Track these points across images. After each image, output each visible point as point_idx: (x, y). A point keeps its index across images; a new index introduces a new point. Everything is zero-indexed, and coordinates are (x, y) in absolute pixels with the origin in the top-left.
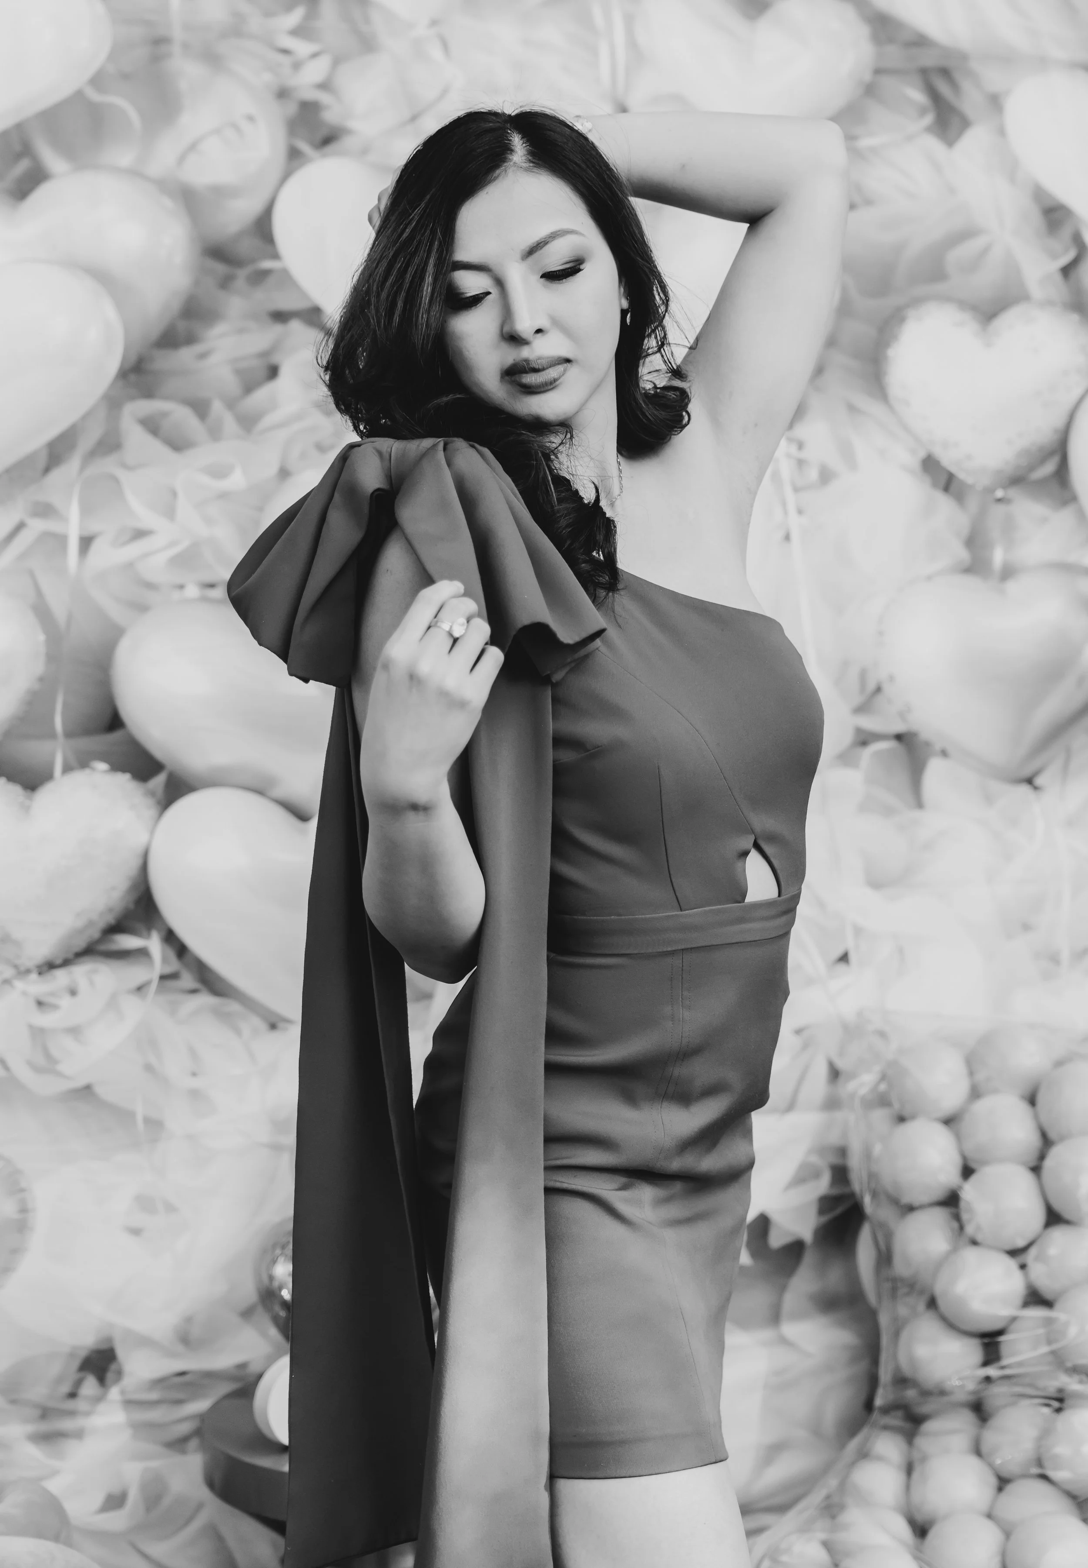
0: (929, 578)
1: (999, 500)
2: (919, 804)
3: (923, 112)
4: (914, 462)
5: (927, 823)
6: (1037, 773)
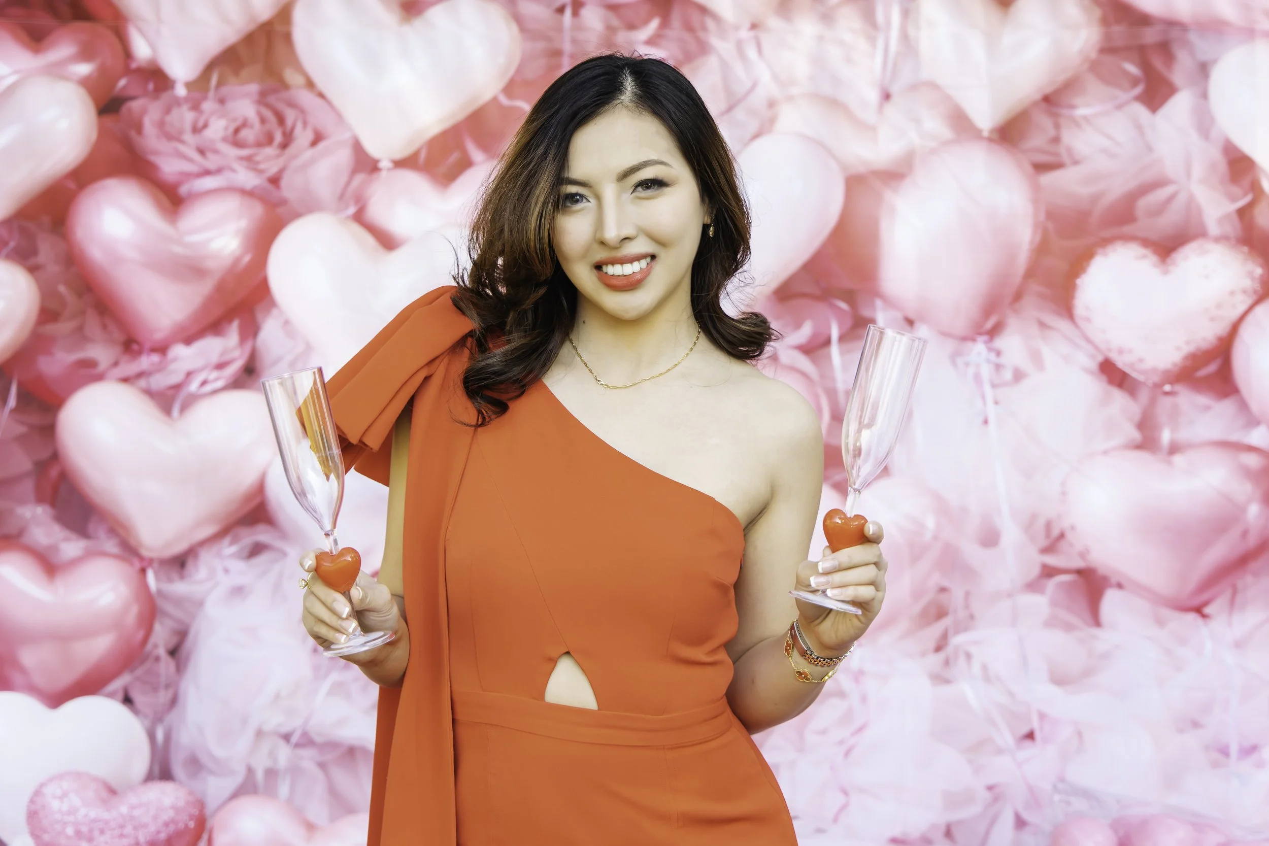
0: (1105, 452)
1: (1167, 393)
2: (1097, 623)
3: (1135, 82)
4: (1093, 365)
5: (1104, 639)
6: (1206, 603)
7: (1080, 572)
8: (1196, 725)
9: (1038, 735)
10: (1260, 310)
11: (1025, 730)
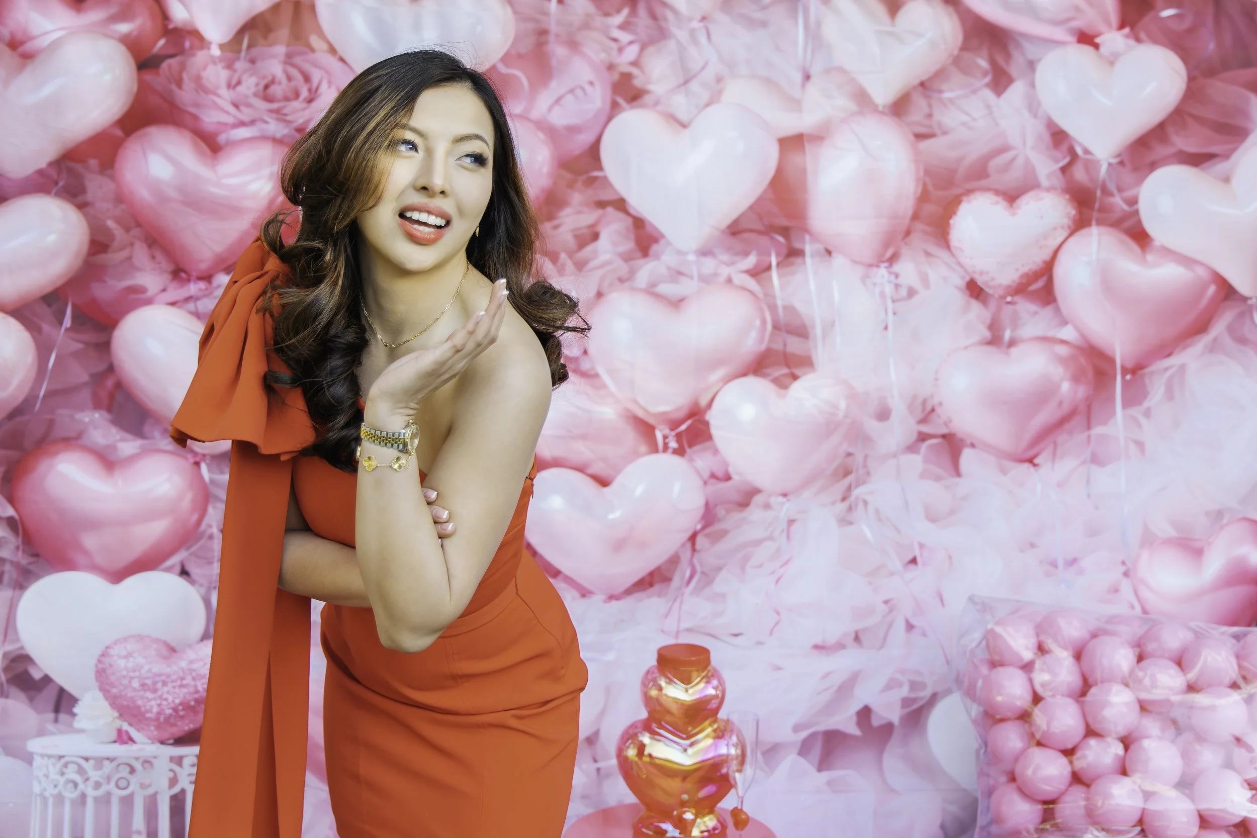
0: (966, 348)
1: (1009, 303)
2: (957, 473)
4: (962, 284)
5: (964, 485)
6: (1036, 456)
7: (944, 436)
8: (1033, 546)
9: (919, 560)
10: (1072, 240)
11: (910, 557)
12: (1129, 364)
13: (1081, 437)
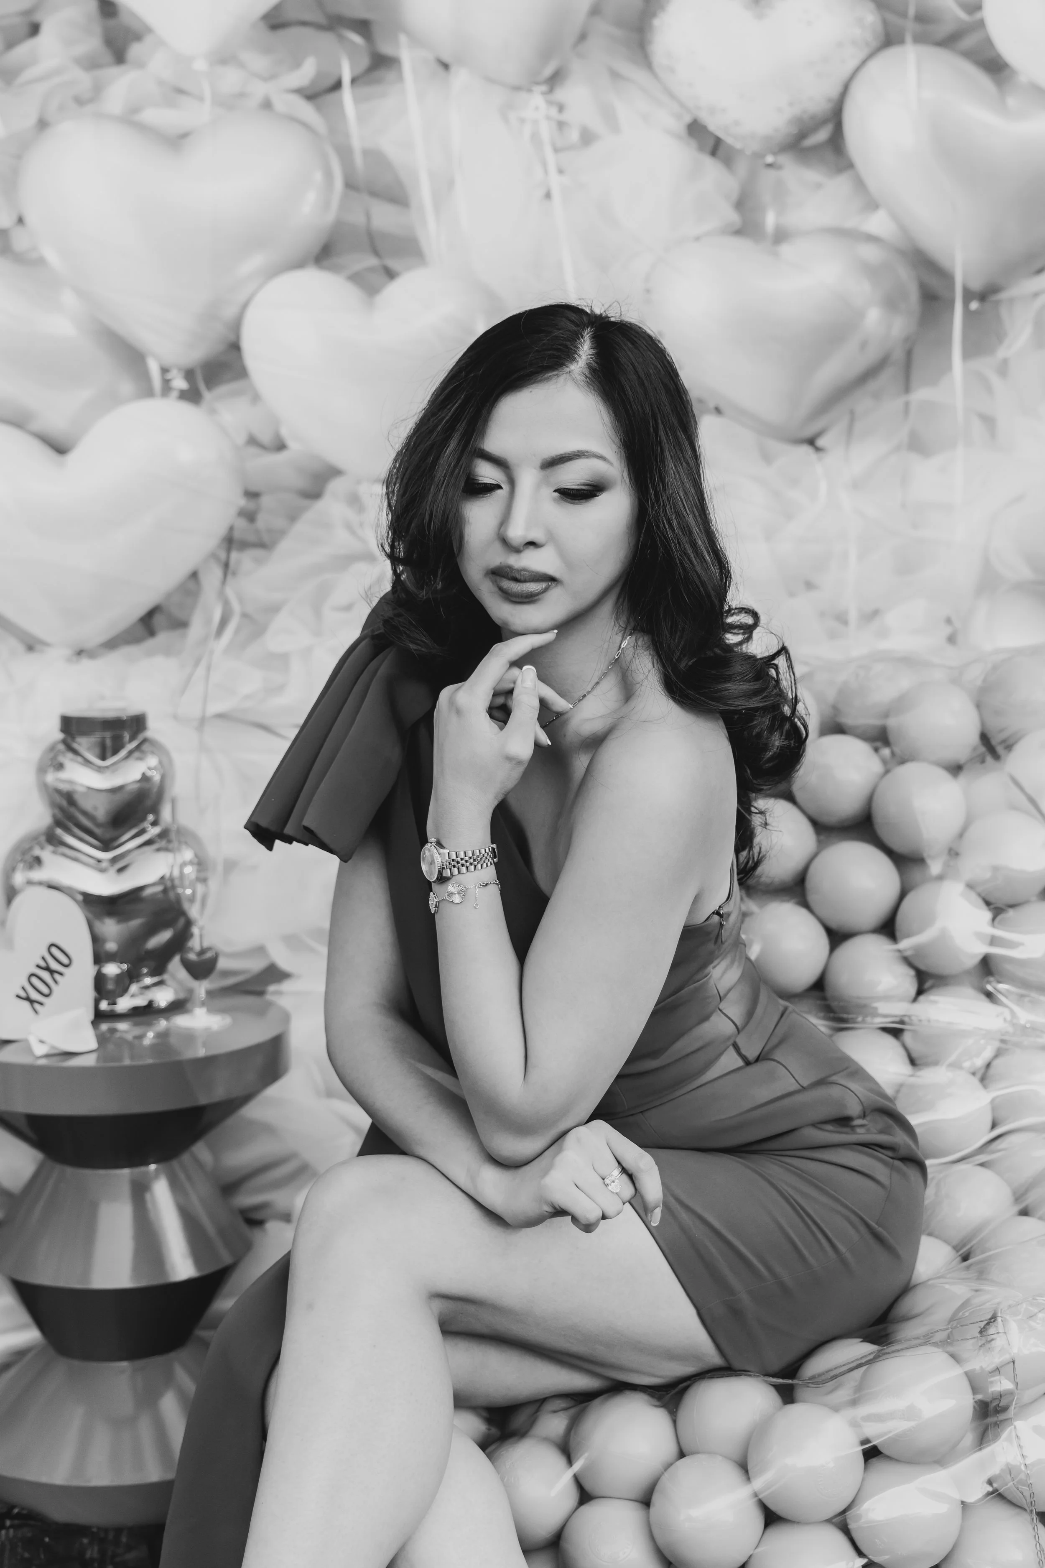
0: (697, 239)
1: (770, 166)
4: (680, 127)
6: (819, 434)
8: (810, 586)
10: (874, 65)
12: (976, 285)
13: (894, 405)
